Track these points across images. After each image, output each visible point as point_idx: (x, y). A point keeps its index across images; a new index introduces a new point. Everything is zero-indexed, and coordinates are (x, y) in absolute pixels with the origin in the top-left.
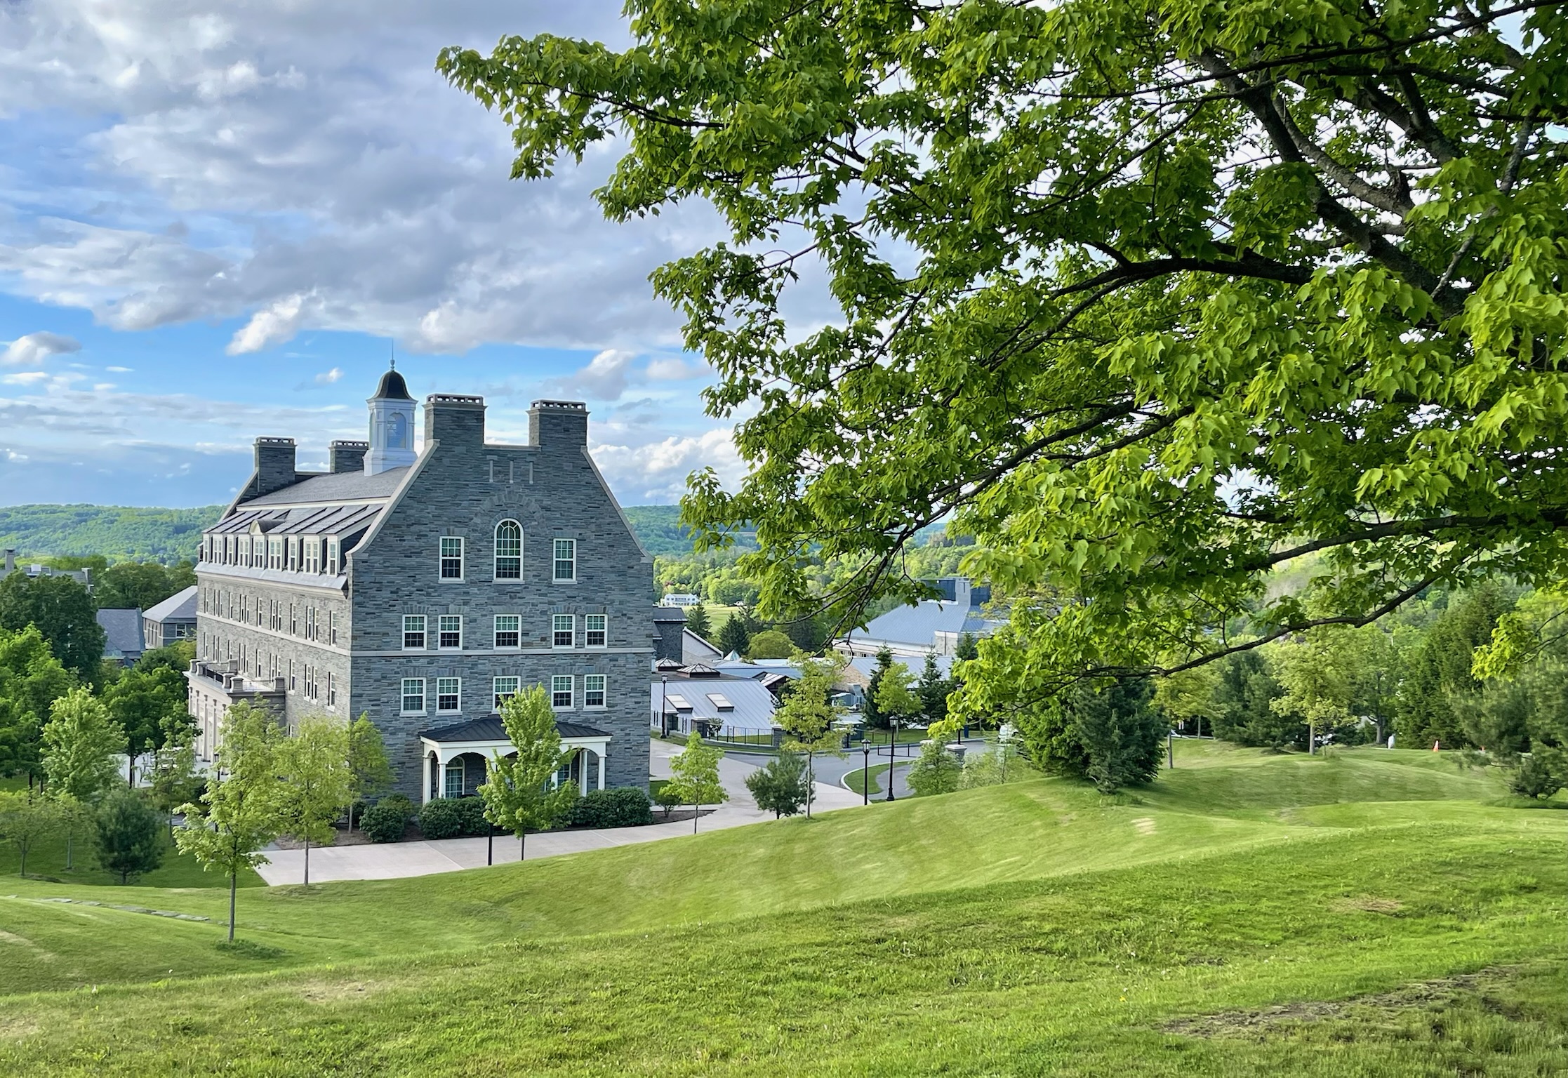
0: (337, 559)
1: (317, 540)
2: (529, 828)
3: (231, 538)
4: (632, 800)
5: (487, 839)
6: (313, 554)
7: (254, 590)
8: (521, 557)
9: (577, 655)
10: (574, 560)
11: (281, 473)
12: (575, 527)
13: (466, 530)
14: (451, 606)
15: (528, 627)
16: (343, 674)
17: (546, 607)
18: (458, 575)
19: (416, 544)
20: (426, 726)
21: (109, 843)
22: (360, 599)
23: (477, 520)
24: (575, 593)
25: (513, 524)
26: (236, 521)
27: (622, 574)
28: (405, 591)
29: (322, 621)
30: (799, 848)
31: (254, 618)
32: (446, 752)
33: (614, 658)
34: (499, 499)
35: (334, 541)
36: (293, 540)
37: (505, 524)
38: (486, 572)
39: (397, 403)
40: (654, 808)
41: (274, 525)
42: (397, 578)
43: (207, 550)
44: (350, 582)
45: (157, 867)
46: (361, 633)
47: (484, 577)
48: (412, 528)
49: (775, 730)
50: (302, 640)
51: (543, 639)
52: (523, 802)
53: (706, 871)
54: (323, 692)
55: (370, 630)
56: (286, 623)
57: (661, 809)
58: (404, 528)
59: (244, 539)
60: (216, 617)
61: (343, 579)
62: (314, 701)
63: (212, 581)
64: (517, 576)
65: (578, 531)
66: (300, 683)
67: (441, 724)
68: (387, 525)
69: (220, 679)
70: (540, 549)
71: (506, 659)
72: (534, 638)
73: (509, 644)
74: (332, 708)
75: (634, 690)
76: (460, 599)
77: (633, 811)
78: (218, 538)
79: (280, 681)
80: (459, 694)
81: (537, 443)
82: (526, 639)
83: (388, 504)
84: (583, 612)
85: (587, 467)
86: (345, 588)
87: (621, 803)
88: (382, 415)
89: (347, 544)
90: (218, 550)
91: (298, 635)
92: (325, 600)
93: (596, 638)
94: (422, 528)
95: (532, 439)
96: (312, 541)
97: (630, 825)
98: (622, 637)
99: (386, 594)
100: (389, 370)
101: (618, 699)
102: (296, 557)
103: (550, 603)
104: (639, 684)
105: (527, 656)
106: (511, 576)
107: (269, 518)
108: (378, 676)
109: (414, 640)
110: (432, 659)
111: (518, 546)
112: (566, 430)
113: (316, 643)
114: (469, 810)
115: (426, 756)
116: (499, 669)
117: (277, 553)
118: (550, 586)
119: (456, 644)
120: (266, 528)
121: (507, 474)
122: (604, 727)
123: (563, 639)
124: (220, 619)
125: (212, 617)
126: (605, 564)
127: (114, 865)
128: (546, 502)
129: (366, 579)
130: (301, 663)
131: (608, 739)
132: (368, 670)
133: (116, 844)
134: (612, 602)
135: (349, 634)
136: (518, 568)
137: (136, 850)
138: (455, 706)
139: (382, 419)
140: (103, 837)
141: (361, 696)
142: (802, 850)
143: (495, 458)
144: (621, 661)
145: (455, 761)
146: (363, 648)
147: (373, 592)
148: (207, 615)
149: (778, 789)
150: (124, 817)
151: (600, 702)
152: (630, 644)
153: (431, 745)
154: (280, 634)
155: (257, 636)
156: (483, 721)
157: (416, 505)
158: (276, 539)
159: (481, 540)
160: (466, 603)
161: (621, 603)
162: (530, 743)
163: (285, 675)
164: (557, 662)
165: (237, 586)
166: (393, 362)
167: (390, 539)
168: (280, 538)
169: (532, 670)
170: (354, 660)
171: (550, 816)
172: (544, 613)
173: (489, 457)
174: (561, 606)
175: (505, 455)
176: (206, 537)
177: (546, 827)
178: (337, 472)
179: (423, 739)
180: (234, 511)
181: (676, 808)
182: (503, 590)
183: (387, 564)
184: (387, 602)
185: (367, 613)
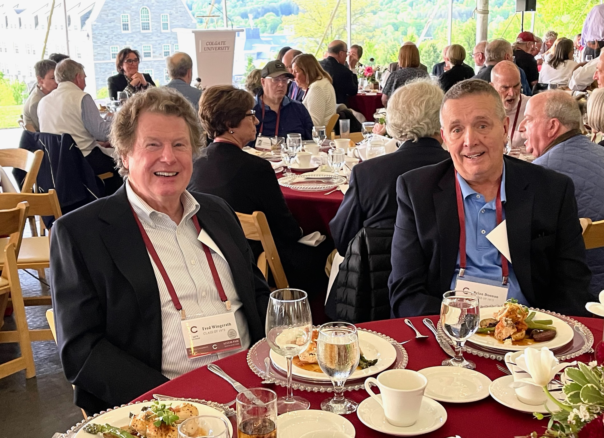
8: (150, 22)
10: (169, 22)
13: (129, 11)
14: (127, 42)
15: (155, 50)
18: (128, 30)
19: (112, 17)
23: (133, 7)
24: (169, 36)
25: (146, 8)
28: (110, 36)
37: (143, 8)
44: (90, 34)
46: (96, 54)
47: (138, 30)
48: (111, 11)
51: (160, 54)
55: (99, 52)
58: (108, 11)
61: (84, 32)
65: (169, 11)
68: (102, 10)
70: (156, 18)
71: (147, 63)
72: (157, 54)
73: (147, 56)
76: (130, 39)
84: (173, 43)
86: (88, 36)
89: (84, 17)
94: (114, 11)
99: (104, 38)
105: (155, 61)
106: (147, 30)
108: (104, 70)
116: (146, 67)
118: (161, 33)
126: (179, 24)
132: (100, 68)
136: (149, 26)
141: (98, 78)
157: (111, 2)
159: (135, 15)
160: (132, 41)
167: (104, 16)
169: (157, 67)
170: (95, 64)
172: (159, 44)
174: (166, 41)
182: (144, 36)
183: (103, 26)
184: (104, 41)
185: (98, 46)
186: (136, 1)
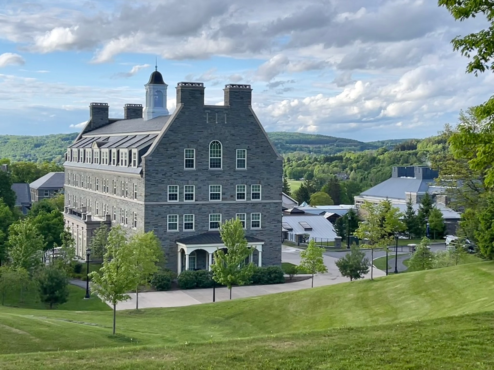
0: (137, 160)
1: (126, 151)
2: (234, 284)
3: (82, 150)
4: (275, 272)
5: (213, 289)
6: (124, 157)
7: (93, 174)
8: (221, 158)
9: (248, 204)
10: (246, 159)
11: (102, 119)
12: (245, 143)
13: (196, 145)
14: (190, 181)
15: (225, 190)
16: (142, 213)
17: (233, 181)
18: (193, 167)
19: (173, 152)
20: (178, 237)
21: (45, 290)
22: (148, 178)
23: (201, 141)
24: (246, 175)
25: (217, 142)
26: (83, 142)
27: (268, 166)
28: (169, 174)
29: (130, 189)
30: (371, 294)
31: (94, 187)
32: (188, 249)
33: (264, 205)
34: (211, 131)
35: (135, 151)
36: (114, 151)
37: (214, 142)
38: (205, 165)
39: (158, 87)
40: (286, 276)
41: (104, 144)
42: (165, 168)
43: (69, 156)
44: (144, 170)
45: (65, 301)
46: (149, 194)
47: (204, 167)
48: (172, 145)
49: (336, 239)
50: (119, 197)
51: (232, 196)
52: (230, 272)
53: (326, 304)
54: (130, 221)
55: (153, 192)
56: (110, 189)
57: (288, 276)
58: (168, 145)
59: (88, 150)
60: (74, 187)
61: (140, 169)
62: (126, 225)
63: (72, 170)
64: (220, 167)
65: (248, 146)
66: (118, 217)
67: (186, 236)
68: (160, 143)
69: (80, 215)
70: (229, 154)
71: (215, 206)
72: (227, 196)
73: (216, 199)
74: (135, 228)
75: (274, 220)
76: (193, 178)
77: (276, 277)
78: (75, 150)
79: (108, 216)
80: (194, 222)
81: (228, 104)
82: (224, 196)
83: (160, 133)
84: (250, 183)
85: (252, 115)
86: (141, 173)
87: (270, 273)
88: (152, 92)
89: (141, 152)
90: (75, 155)
91: (117, 195)
92: (131, 178)
93: (256, 196)
94: (176, 144)
95: (226, 102)
96: (124, 151)
97: (274, 283)
98: (268, 195)
99: (160, 175)
100: (155, 71)
101: (267, 224)
102: (116, 159)
103: (236, 179)
104: (276, 217)
105: (225, 204)
106: (217, 167)
107: (100, 140)
108: (157, 214)
109: (173, 197)
110: (181, 206)
111: (220, 153)
112: (242, 98)
113: (126, 199)
114: (201, 276)
115: (179, 251)
116: (212, 211)
117: (106, 157)
118: (235, 171)
119: (192, 199)
120: (100, 145)
121: (215, 119)
122: (260, 238)
123: (241, 196)
124: (77, 187)
125: (72, 187)
126: (260, 161)
127: (47, 301)
128: (233, 132)
129: (151, 169)
130: (119, 208)
131: (263, 243)
132: (152, 211)
133: (48, 290)
134: (263, 178)
135: (143, 194)
136: (220, 163)
137: (57, 293)
138: (192, 228)
139: (152, 94)
140: (42, 287)
141: (149, 223)
142: (373, 294)
143: (209, 111)
144: (268, 206)
145: (192, 254)
146: (150, 201)
147: (154, 175)
148: (70, 186)
149: (351, 266)
150: (51, 278)
151: (258, 226)
152: (272, 199)
153: (181, 246)
154: (107, 194)
155: (95, 195)
156: (204, 234)
157: (173, 134)
158: (105, 150)
159: (203, 150)
160: (196, 180)
161: (267, 179)
162: (233, 245)
163: (110, 213)
164: (238, 207)
165: (85, 172)
166: (156, 67)
167: (161, 150)
168: (107, 150)
169: (227, 211)
170: (146, 206)
171: (243, 278)
172: (232, 184)
173: (206, 111)
174: (240, 180)
175: (214, 109)
176: (69, 150)
177: (242, 284)
178: (128, 119)
179: (178, 243)
180: (81, 138)
181: (295, 276)
182: (213, 174)
183: (160, 162)
184: (160, 179)
185: (152, 185)
186: (205, 133)
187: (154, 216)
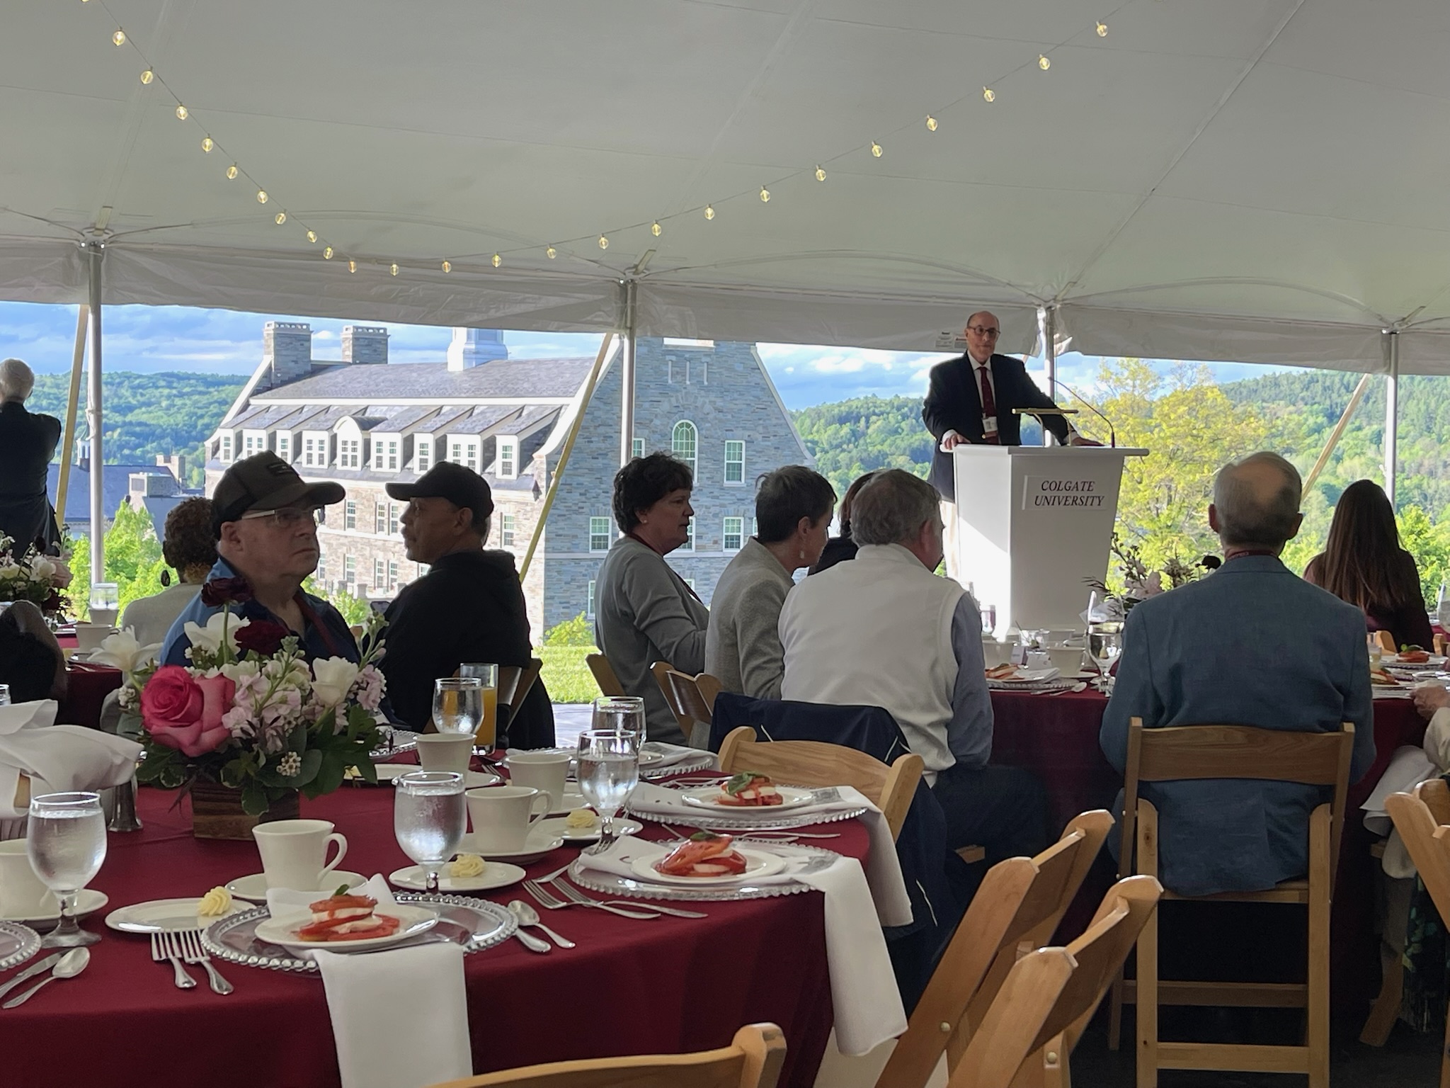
0: (514, 460)
1: (475, 440)
3: (285, 433)
6: (465, 455)
10: (743, 462)
11: (296, 362)
12: (744, 428)
13: (646, 432)
15: (702, 530)
17: (717, 509)
19: (602, 445)
23: (657, 422)
24: (743, 495)
25: (688, 426)
28: (593, 493)
34: (677, 401)
35: (507, 441)
36: (425, 438)
37: (681, 425)
42: (585, 480)
43: (228, 447)
44: (542, 484)
46: (553, 535)
48: (599, 430)
51: (715, 542)
55: (561, 532)
59: (316, 435)
61: (530, 481)
65: (747, 433)
72: (707, 541)
78: (254, 435)
82: (701, 542)
83: (574, 402)
86: (537, 490)
89: (530, 445)
94: (608, 429)
99: (576, 496)
102: (430, 458)
103: (722, 506)
105: (700, 560)
109: (599, 543)
111: (693, 447)
117: (389, 453)
118: (722, 489)
120: (365, 425)
121: (684, 375)
123: (730, 542)
128: (720, 403)
132: (559, 572)
135: (540, 537)
141: (552, 598)
143: (674, 358)
146: (555, 551)
147: (564, 493)
157: (602, 406)
158: (387, 437)
159: (660, 441)
167: (580, 441)
168: (396, 436)
169: (705, 573)
172: (716, 515)
173: (668, 358)
174: (731, 508)
175: (685, 354)
176: (225, 432)
178: (354, 362)
180: (246, 405)
184: (576, 504)
185: (559, 516)
186: (665, 406)
187: (563, 584)
